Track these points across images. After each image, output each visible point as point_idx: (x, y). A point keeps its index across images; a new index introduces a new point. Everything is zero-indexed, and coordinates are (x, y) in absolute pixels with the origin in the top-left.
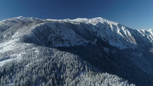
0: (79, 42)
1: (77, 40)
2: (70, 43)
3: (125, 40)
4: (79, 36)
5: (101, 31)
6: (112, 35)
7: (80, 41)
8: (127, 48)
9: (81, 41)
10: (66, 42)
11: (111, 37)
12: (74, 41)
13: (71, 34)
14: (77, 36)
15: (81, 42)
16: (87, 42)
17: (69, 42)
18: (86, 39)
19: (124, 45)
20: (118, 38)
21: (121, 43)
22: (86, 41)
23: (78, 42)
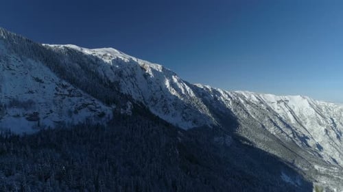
0: (76, 112)
1: (66, 102)
2: (34, 117)
3: (186, 108)
4: (71, 87)
5: (129, 82)
6: (154, 94)
7: (80, 109)
8: (195, 126)
9: (85, 105)
10: (11, 111)
11: (152, 99)
12: (53, 108)
13: (38, 80)
14: (65, 87)
15: (84, 114)
16: (108, 110)
17: (30, 112)
18: (100, 99)
19: (186, 120)
20: (169, 103)
21: (179, 114)
22: (104, 107)
23: (70, 113)
